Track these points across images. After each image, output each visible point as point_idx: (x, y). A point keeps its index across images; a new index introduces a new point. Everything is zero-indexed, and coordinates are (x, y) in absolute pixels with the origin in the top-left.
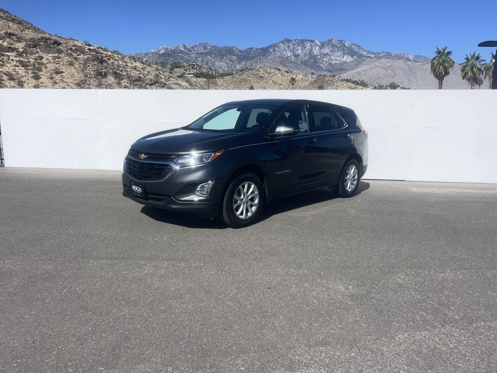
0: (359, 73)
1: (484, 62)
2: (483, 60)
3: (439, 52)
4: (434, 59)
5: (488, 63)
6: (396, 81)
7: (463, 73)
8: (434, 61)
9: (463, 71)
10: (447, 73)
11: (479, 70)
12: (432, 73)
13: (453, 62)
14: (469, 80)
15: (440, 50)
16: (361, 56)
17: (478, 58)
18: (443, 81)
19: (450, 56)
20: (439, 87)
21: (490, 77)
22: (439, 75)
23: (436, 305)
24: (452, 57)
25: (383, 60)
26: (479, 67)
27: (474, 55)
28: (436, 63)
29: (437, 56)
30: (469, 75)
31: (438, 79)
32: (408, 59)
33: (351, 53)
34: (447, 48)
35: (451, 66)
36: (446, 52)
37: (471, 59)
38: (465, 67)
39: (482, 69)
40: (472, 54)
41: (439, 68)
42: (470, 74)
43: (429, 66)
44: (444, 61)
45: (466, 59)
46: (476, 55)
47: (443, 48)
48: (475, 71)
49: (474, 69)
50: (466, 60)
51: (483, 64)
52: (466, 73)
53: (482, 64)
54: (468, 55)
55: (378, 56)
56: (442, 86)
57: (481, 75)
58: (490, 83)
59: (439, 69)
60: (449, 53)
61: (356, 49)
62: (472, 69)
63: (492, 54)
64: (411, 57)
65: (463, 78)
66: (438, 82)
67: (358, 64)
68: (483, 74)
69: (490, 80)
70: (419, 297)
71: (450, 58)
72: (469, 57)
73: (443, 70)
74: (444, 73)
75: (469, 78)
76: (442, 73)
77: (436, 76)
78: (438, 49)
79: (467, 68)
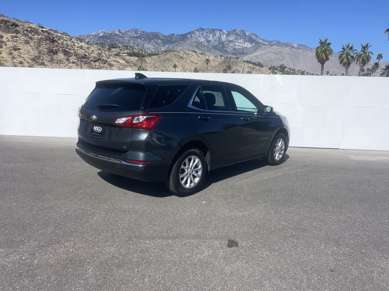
0: (256, 57)
1: (356, 51)
2: (355, 50)
3: (322, 43)
4: (318, 48)
5: (359, 52)
7: (340, 60)
8: (318, 49)
9: (340, 58)
10: (327, 59)
11: (352, 57)
12: (316, 59)
13: (332, 51)
14: (344, 65)
16: (257, 43)
17: (351, 48)
18: (325, 65)
19: (329, 46)
21: (361, 63)
22: (322, 61)
24: (331, 46)
25: (274, 47)
26: (352, 55)
27: (348, 46)
28: (320, 51)
29: (320, 46)
30: (345, 61)
31: (320, 63)
32: (293, 47)
33: (251, 41)
34: (327, 39)
35: (330, 54)
36: (327, 43)
37: (346, 49)
38: (342, 55)
39: (355, 56)
40: (347, 45)
42: (345, 60)
43: (314, 53)
44: (326, 50)
45: (343, 48)
46: (350, 46)
47: (325, 40)
48: (350, 58)
49: (349, 56)
50: (343, 50)
51: (355, 53)
52: (343, 59)
53: (354, 52)
54: (344, 46)
55: (271, 44)
56: (323, 68)
58: (360, 67)
59: (322, 56)
60: (329, 44)
61: (254, 37)
62: (347, 56)
63: (362, 45)
64: (295, 45)
65: (340, 63)
66: (321, 65)
67: (255, 49)
68: (355, 60)
69: (360, 65)
71: (330, 48)
72: (345, 47)
73: (325, 56)
74: (325, 59)
75: (345, 63)
76: (324, 58)
77: (319, 61)
78: (321, 41)
79: (343, 56)
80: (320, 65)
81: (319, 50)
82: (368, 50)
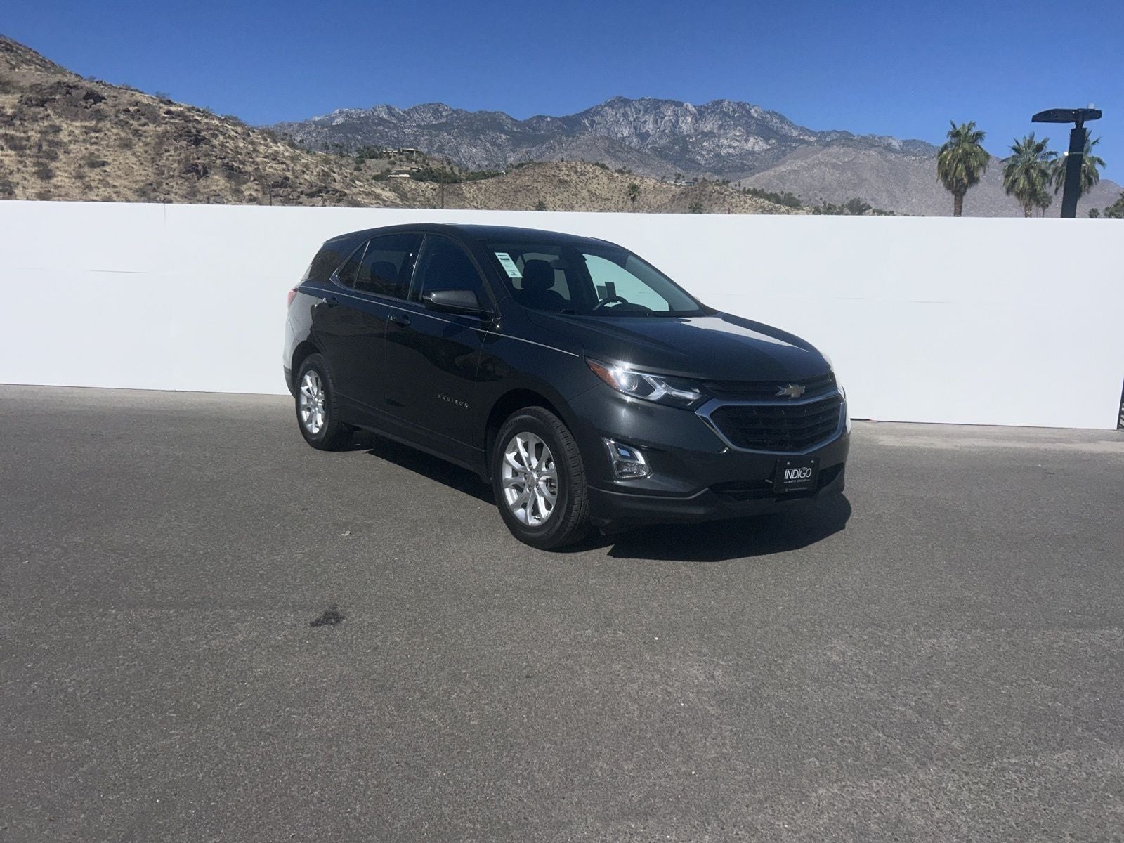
0: (781, 177)
1: (1054, 157)
2: (1051, 153)
3: (956, 134)
4: (945, 148)
5: (1062, 160)
6: (863, 195)
7: (1008, 181)
8: (945, 153)
9: (1007, 176)
10: (973, 180)
11: (1043, 174)
12: (940, 180)
13: (988, 156)
14: (1019, 195)
15: (958, 129)
16: (783, 139)
17: (1039, 148)
18: (965, 198)
19: (980, 143)
20: (955, 209)
22: (956, 186)
23: (911, 715)
24: (985, 145)
25: (834, 149)
26: (1043, 167)
27: (1030, 142)
28: (949, 158)
29: (951, 143)
30: (1021, 185)
31: (953, 193)
32: (889, 148)
33: (765, 131)
34: (974, 124)
35: (982, 165)
36: (971, 133)
37: (1024, 149)
38: (1011, 167)
39: (1050, 172)
40: (1028, 138)
41: (956, 168)
42: (1022, 183)
43: (934, 164)
44: (967, 154)
45: (1015, 149)
46: (1037, 141)
47: (964, 125)
48: (1035, 176)
49: (1032, 171)
50: (1013, 153)
51: (1052, 162)
52: (1014, 182)
53: (1049, 161)
54: (1019, 142)
55: (824, 140)
56: (961, 207)
57: (1047, 185)
59: (955, 172)
60: (979, 135)
61: (775, 122)
62: (1027, 172)
64: (896, 144)
65: (1008, 192)
66: (953, 200)
67: (778, 157)
68: (1051, 184)
70: (874, 695)
71: (980, 147)
72: (1022, 144)
73: (964, 173)
74: (966, 181)
75: (1021, 191)
76: (962, 179)
77: (949, 187)
78: (954, 126)
79: (1016, 171)
80: (952, 197)
81: (948, 154)
82: (1089, 155)
